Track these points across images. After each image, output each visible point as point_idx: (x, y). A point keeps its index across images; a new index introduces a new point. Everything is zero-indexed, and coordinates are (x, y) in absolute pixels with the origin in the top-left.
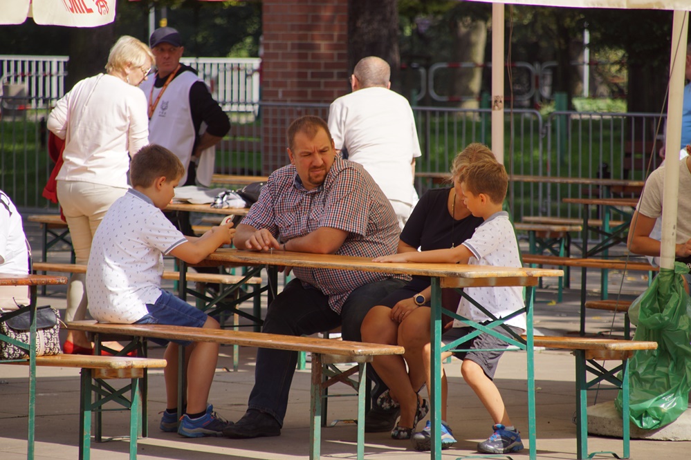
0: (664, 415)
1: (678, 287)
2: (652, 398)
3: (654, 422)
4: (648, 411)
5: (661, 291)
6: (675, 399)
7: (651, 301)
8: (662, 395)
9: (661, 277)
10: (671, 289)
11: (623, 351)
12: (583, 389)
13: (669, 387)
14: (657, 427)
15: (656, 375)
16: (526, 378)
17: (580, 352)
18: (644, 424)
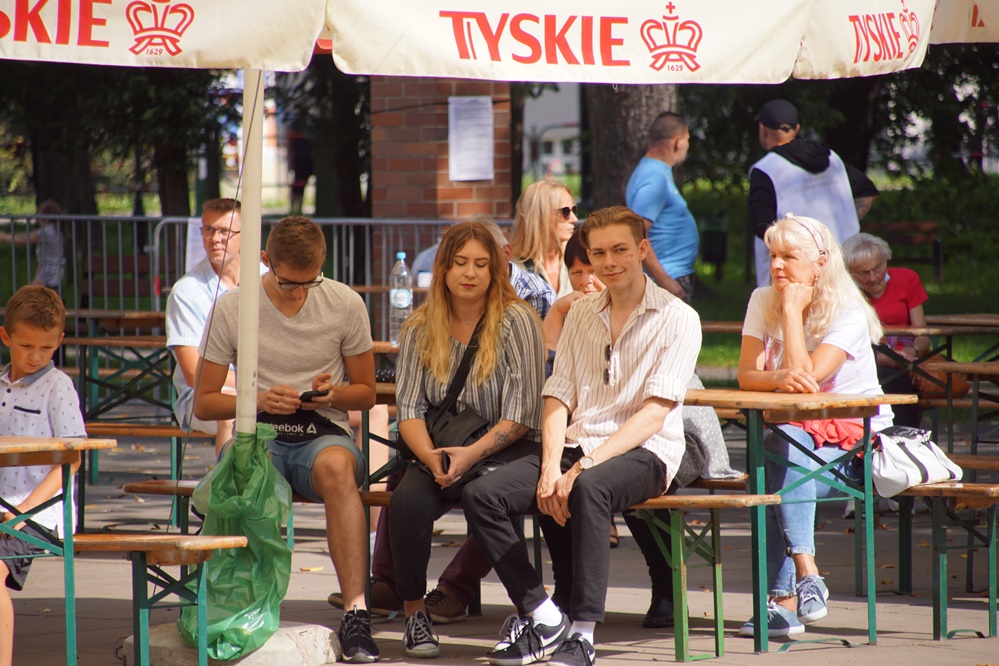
0: (247, 639)
1: (261, 459)
2: (231, 616)
3: (234, 649)
4: (226, 635)
5: (237, 464)
6: (262, 615)
7: (224, 480)
8: (243, 612)
9: (238, 445)
10: (252, 462)
11: (198, 551)
12: (144, 608)
13: (253, 599)
14: (237, 657)
15: (235, 583)
16: (63, 596)
17: (138, 555)
18: (219, 653)
